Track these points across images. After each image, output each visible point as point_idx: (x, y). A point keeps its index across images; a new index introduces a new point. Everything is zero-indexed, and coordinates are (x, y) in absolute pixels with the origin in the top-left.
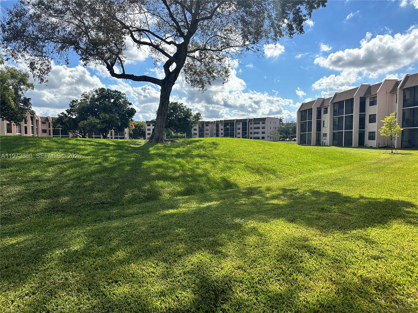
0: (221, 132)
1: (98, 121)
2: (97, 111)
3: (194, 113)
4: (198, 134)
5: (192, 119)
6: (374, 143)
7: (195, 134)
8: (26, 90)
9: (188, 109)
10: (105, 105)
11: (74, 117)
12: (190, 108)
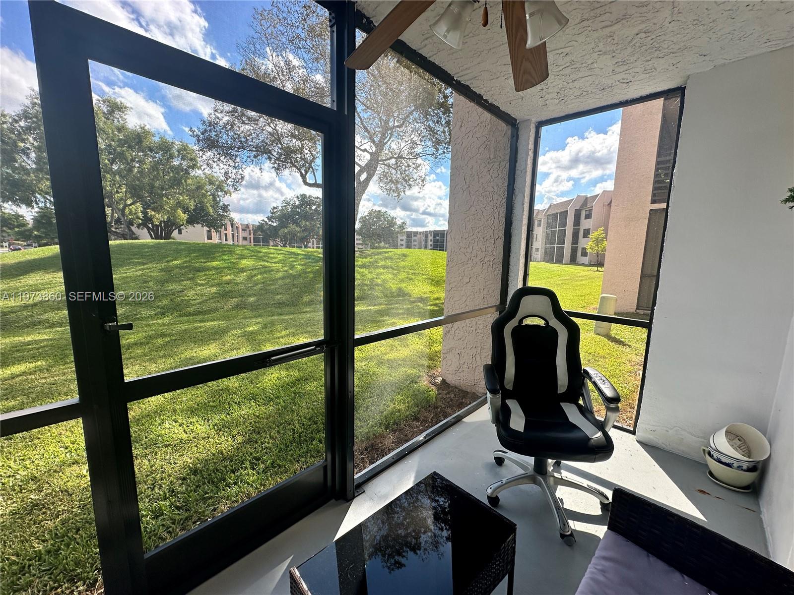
0: (430, 243)
1: (298, 229)
2: (298, 219)
3: (399, 222)
4: (404, 245)
5: (396, 229)
6: (586, 260)
7: (402, 245)
8: (224, 197)
9: (392, 218)
10: (307, 212)
11: (275, 224)
12: (395, 216)
